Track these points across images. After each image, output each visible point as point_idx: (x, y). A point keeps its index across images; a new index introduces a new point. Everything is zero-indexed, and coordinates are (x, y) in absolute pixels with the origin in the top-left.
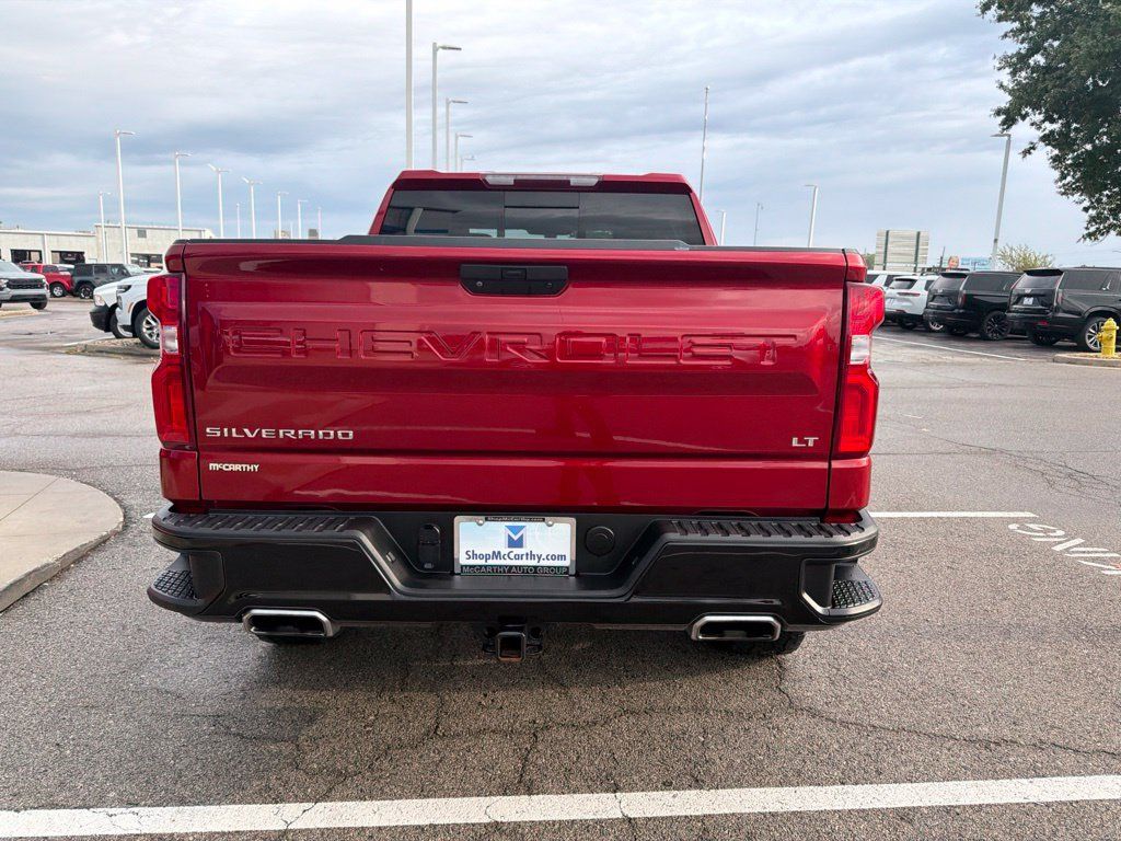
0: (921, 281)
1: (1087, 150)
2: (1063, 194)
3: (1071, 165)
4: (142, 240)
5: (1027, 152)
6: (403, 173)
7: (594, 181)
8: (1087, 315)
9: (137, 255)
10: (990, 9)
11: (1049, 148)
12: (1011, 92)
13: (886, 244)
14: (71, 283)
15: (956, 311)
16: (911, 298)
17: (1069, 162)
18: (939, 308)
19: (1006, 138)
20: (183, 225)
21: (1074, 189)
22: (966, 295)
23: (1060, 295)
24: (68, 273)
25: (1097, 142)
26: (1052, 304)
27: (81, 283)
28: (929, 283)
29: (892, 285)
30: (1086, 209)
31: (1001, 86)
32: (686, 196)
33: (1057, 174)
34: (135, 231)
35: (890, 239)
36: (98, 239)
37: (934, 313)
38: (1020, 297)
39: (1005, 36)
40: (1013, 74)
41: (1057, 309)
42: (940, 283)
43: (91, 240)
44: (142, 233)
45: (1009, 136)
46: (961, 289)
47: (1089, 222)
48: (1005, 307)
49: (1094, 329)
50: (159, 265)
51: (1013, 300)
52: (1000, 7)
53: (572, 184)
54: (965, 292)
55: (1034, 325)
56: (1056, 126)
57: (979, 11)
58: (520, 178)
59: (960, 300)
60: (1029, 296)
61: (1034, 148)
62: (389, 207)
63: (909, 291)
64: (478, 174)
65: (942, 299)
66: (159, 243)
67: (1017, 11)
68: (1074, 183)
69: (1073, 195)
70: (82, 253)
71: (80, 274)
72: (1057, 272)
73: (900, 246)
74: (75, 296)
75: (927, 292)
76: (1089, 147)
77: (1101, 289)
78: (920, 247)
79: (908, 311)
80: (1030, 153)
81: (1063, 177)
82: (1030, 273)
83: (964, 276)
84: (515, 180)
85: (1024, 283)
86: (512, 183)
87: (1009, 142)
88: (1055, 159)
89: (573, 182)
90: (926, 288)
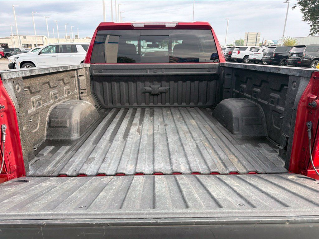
0: (261, 49)
1: (313, 7)
2: (304, 21)
3: (308, 12)
4: (25, 40)
6: (101, 23)
7: (174, 25)
8: (312, 59)
9: (24, 44)
11: (301, 6)
13: (248, 37)
14: (4, 54)
15: (272, 58)
16: (258, 54)
17: (307, 10)
18: (266, 58)
19: (288, 3)
20: (37, 35)
21: (307, 19)
22: (276, 54)
23: (305, 53)
24: (3, 51)
25: (315, 4)
26: (302, 56)
27: (7, 54)
28: (264, 50)
29: (252, 51)
30: (311, 26)
32: (210, 30)
33: (303, 15)
34: (23, 37)
35: (249, 35)
36: (12, 39)
37: (265, 59)
38: (292, 54)
41: (304, 58)
42: (267, 50)
43: (10, 40)
44: (25, 37)
45: (289, 2)
46: (274, 52)
47: (311, 30)
48: (287, 57)
49: (314, 64)
50: (31, 47)
51: (290, 55)
53: (166, 26)
54: (275, 53)
55: (296, 63)
58: (146, 24)
59: (273, 55)
60: (295, 54)
61: (296, 6)
62: (97, 35)
63: (257, 52)
64: (130, 23)
65: (268, 55)
66: (30, 40)
68: (307, 17)
69: (307, 21)
70: (7, 44)
71: (6, 51)
72: (304, 46)
73: (251, 37)
74: (6, 58)
75: (263, 53)
76: (313, 6)
77: (317, 51)
78: (258, 37)
79: (257, 59)
80: (294, 8)
81: (305, 15)
82: (296, 47)
83: (275, 48)
84: (144, 25)
85: (294, 50)
86: (143, 27)
87: (289, 4)
88: (303, 10)
89: (167, 25)
90: (263, 51)
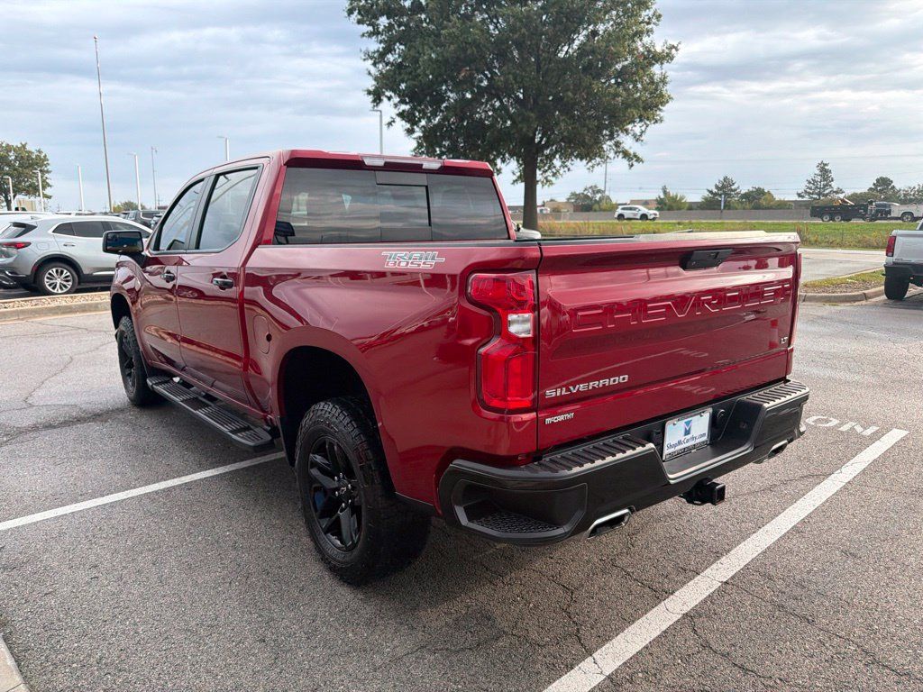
5: (390, 124)
10: (353, 13)
11: (404, 122)
12: (376, 79)
17: (419, 134)
19: (378, 112)
31: (370, 73)
33: (414, 142)
39: (363, 35)
40: (374, 64)
45: (380, 110)
52: (359, 13)
53: (424, 167)
56: (407, 107)
57: (346, 14)
61: (394, 121)
67: (371, 19)
80: (392, 125)
81: (419, 145)
87: (380, 115)
88: (409, 131)
